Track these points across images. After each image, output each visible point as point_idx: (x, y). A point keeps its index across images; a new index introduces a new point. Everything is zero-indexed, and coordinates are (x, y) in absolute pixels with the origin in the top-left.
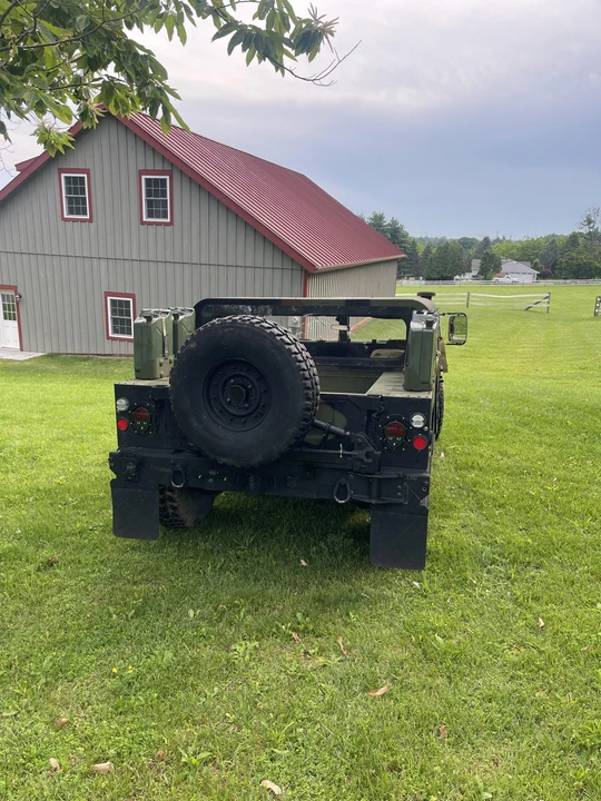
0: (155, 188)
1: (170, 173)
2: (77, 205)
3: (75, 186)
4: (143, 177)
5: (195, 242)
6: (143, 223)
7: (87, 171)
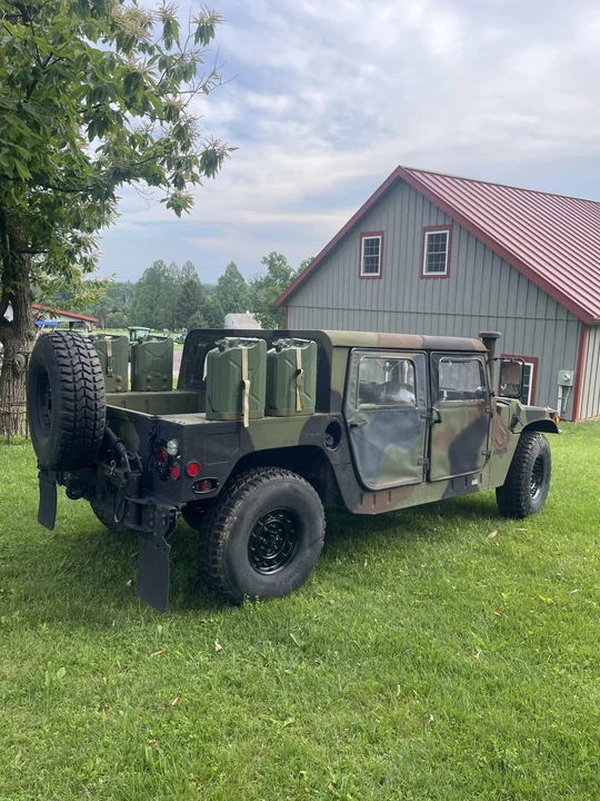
0: (437, 243)
1: (450, 228)
2: (372, 264)
3: (372, 247)
4: (427, 233)
5: (468, 294)
6: (422, 277)
7: (381, 233)
